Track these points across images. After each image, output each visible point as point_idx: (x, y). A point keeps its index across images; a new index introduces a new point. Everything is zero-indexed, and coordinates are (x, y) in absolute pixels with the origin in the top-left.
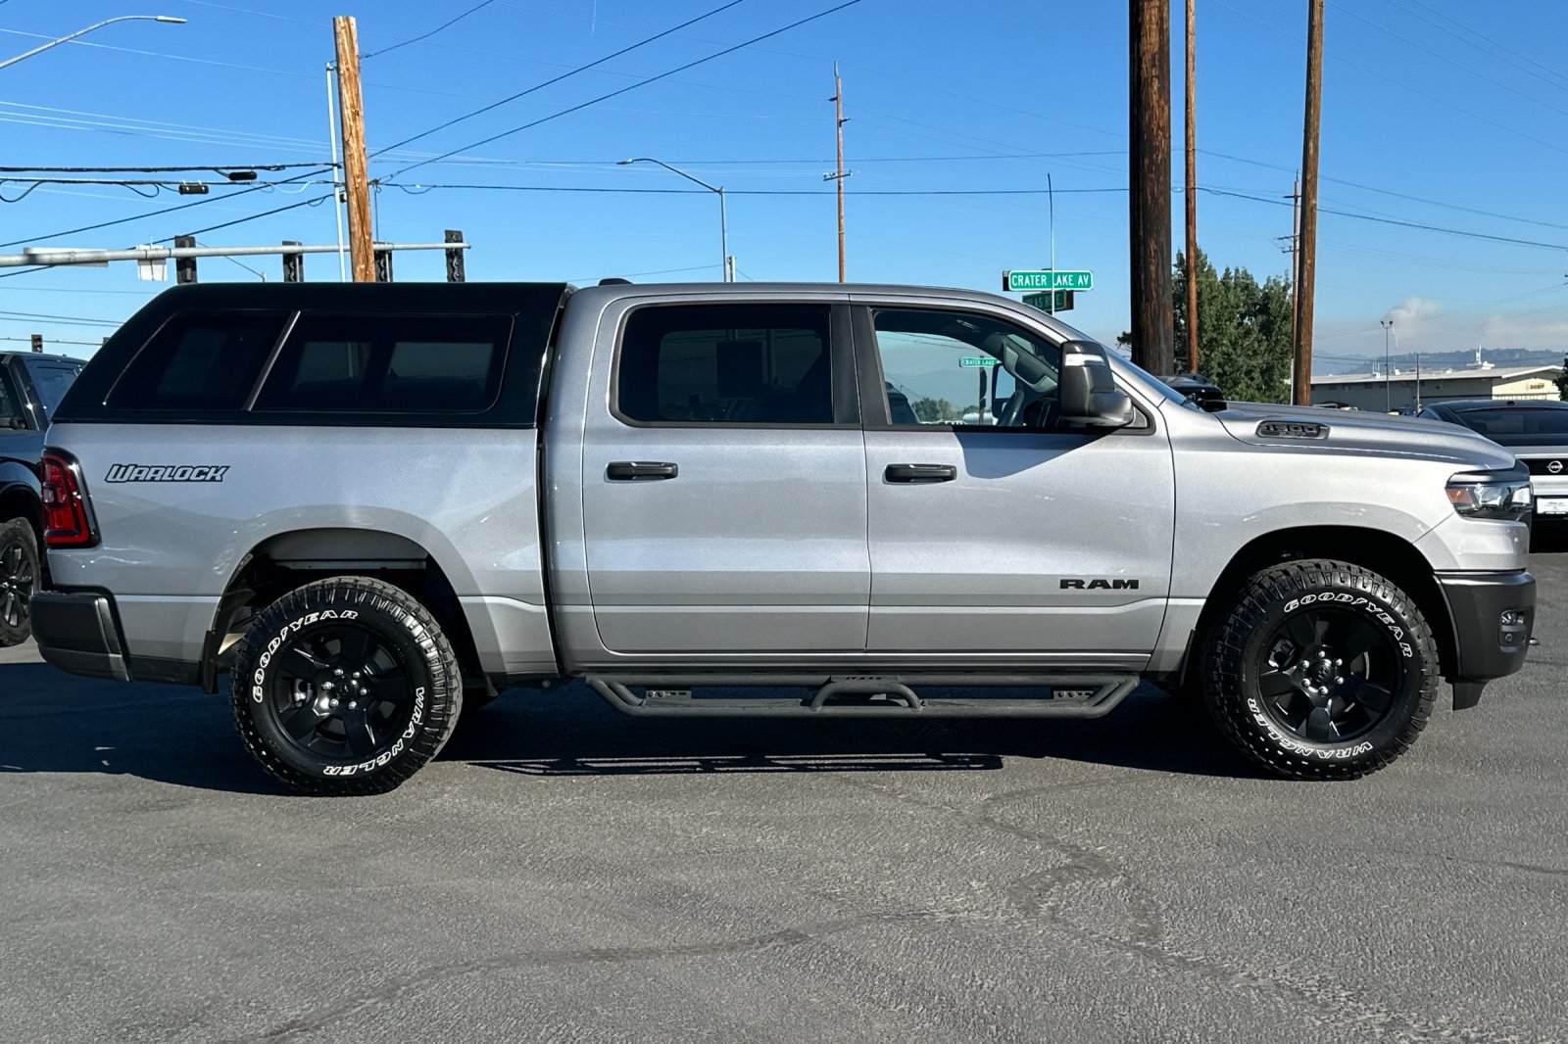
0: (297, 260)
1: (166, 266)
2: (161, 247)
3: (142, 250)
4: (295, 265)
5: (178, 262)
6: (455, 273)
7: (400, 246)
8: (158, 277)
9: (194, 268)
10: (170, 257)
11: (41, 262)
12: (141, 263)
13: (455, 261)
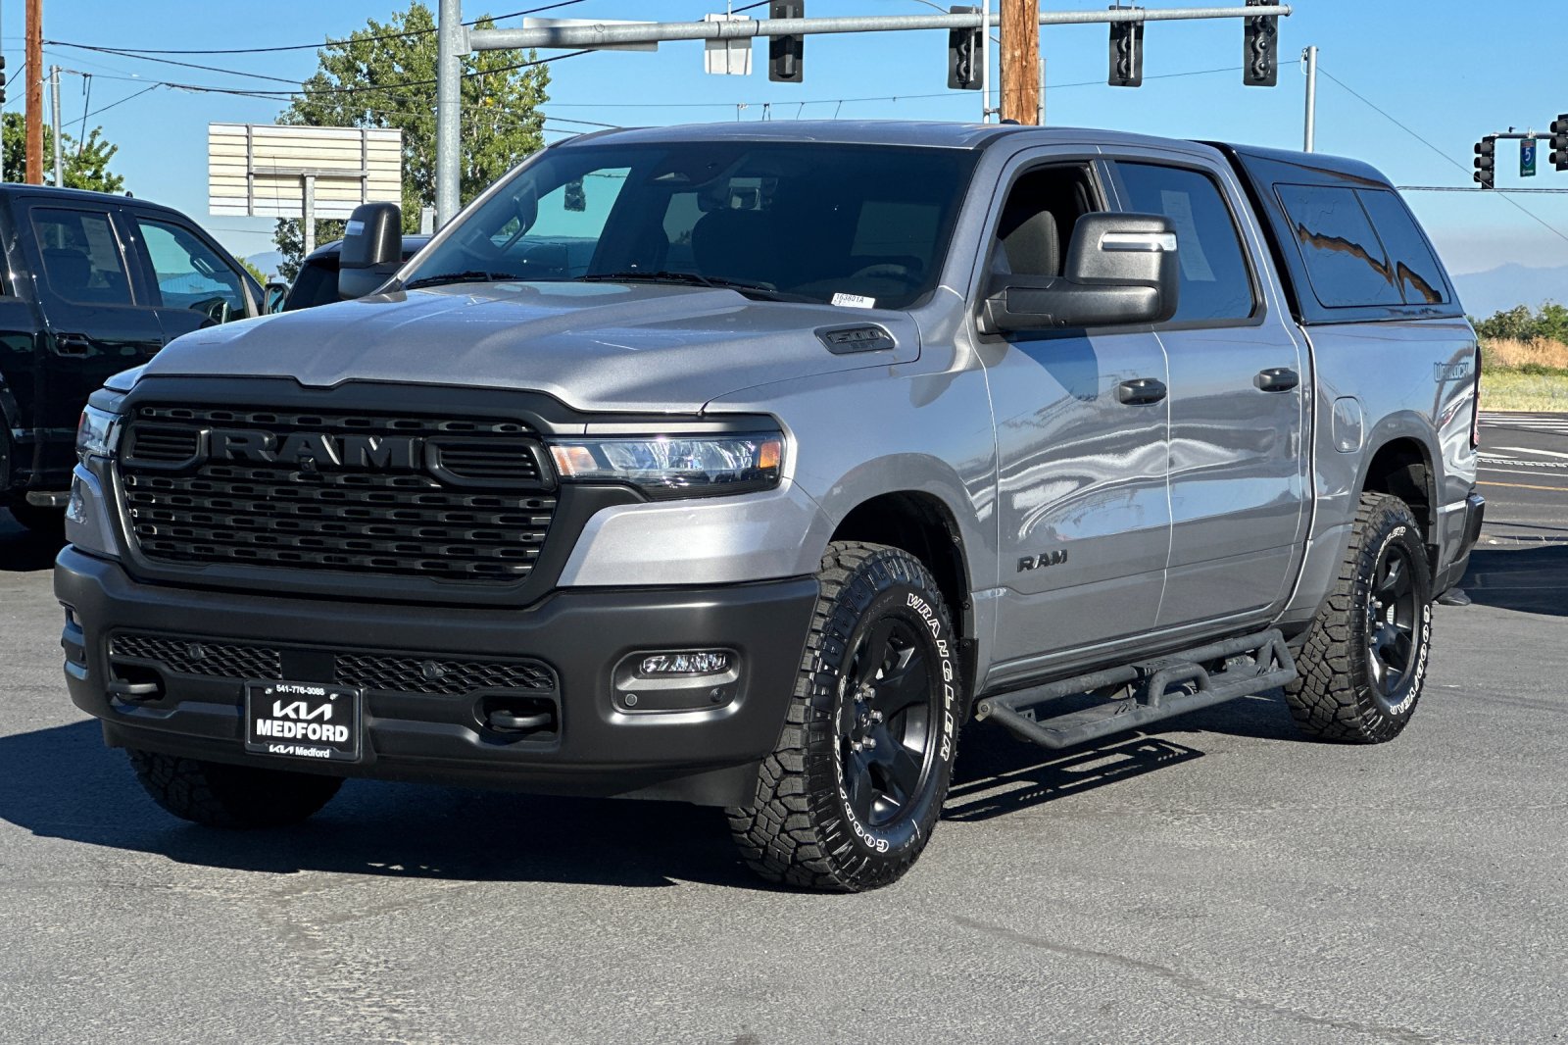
0: (973, 38)
1: (750, 50)
2: (747, 18)
3: (717, 21)
4: (968, 50)
5: (772, 44)
6: (1260, 60)
7: (1156, 14)
8: (737, 69)
9: (799, 55)
10: (757, 35)
11: (568, 40)
12: (711, 44)
13: (1261, 39)
